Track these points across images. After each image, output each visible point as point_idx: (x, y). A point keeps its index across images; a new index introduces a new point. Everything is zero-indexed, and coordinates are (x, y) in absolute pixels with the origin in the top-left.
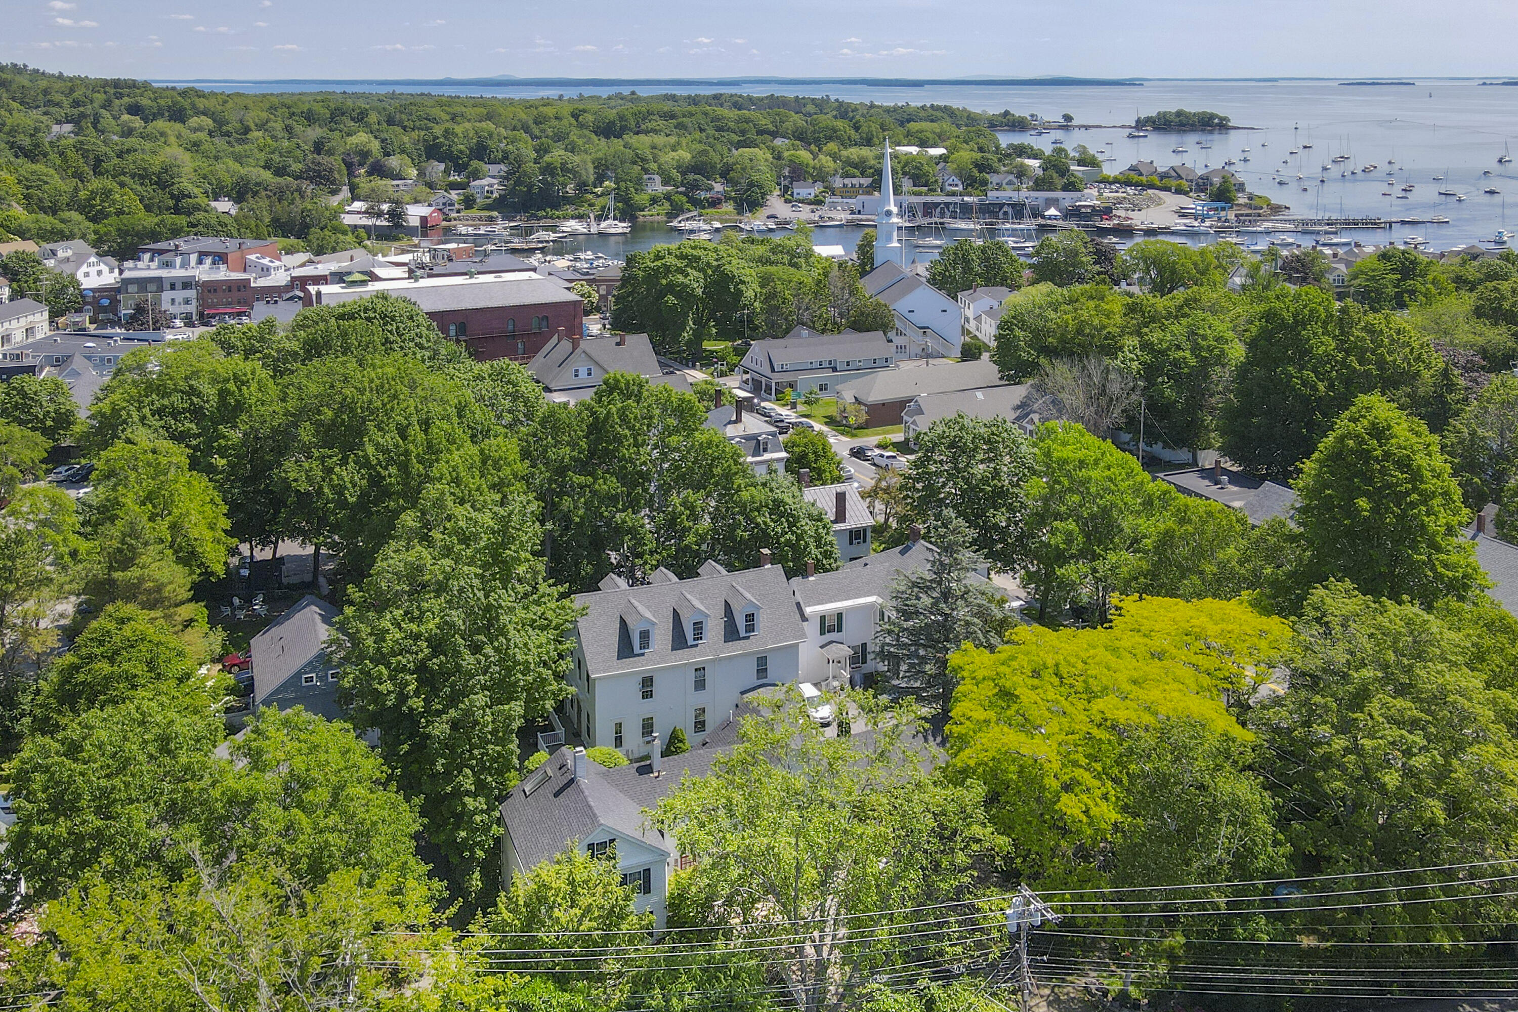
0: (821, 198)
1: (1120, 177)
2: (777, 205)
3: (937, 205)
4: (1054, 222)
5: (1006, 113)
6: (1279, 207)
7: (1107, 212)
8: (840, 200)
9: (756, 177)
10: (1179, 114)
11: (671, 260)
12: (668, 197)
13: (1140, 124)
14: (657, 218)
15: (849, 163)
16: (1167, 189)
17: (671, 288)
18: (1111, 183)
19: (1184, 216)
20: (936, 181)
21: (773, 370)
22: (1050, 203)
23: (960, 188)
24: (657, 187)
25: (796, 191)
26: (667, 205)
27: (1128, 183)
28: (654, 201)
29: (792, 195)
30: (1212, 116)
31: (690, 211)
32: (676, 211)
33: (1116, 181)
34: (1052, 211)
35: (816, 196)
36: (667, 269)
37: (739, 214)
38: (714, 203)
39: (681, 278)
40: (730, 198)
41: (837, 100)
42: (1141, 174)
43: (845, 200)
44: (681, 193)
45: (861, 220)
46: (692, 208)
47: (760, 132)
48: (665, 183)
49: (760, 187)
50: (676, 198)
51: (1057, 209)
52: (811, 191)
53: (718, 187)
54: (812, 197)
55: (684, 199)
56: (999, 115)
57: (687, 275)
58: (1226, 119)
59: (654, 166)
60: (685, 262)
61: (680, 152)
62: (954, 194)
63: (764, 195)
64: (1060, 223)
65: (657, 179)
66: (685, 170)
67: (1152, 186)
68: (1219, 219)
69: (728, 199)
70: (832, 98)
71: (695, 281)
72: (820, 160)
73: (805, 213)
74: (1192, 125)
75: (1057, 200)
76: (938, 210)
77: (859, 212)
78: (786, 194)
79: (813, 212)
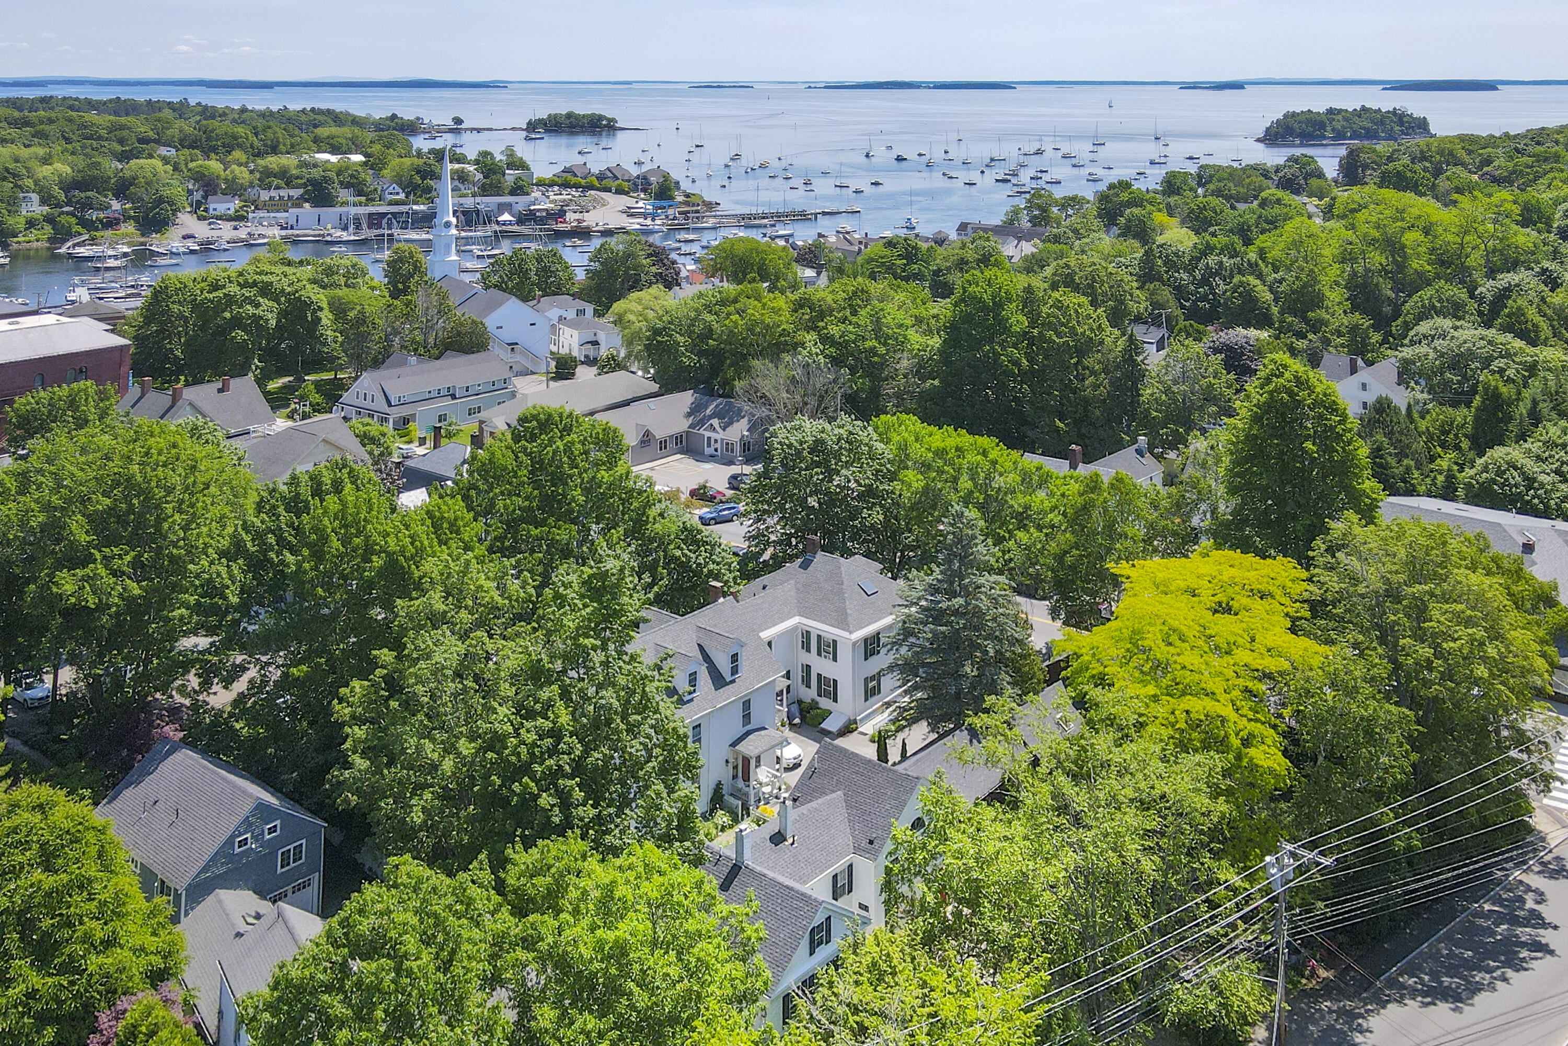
0: (242, 213)
1: (556, 179)
2: (187, 222)
3: (384, 215)
4: (509, 228)
5: (394, 116)
6: (711, 203)
7: (560, 214)
8: (266, 215)
9: (166, 192)
10: (569, 115)
11: (233, 289)
12: (49, 219)
13: (532, 127)
14: (35, 245)
15: (267, 173)
16: (607, 190)
17: (237, 322)
18: (551, 185)
19: (632, 215)
20: (376, 190)
21: (390, 405)
22: (502, 208)
23: (402, 196)
24: (34, 207)
25: (212, 206)
26: (48, 228)
27: (566, 185)
28: (31, 224)
29: (206, 210)
30: (601, 118)
31: (80, 234)
32: (61, 235)
33: (552, 184)
34: (506, 217)
35: (237, 211)
36: (230, 300)
37: (143, 235)
38: (111, 224)
39: (250, 310)
40: (130, 218)
41: (199, 104)
42: (576, 176)
43: (272, 215)
44: (68, 213)
45: (298, 236)
46: (81, 230)
47: (144, 141)
48: (43, 202)
49: (172, 203)
50: (63, 219)
51: (510, 213)
52: (231, 206)
53: (116, 205)
54: (232, 212)
55: (73, 220)
56: (387, 118)
57: (257, 306)
58: (614, 120)
59: (29, 182)
60: (254, 291)
61: (58, 165)
62: (397, 203)
63: (175, 212)
64: (515, 228)
65: (35, 197)
66: (69, 186)
67: (591, 187)
68: (667, 217)
69: (127, 218)
70: (192, 102)
71: (268, 311)
72: (232, 172)
73: (226, 231)
74: (582, 127)
75: (510, 205)
76: (385, 221)
77: (292, 228)
78: (199, 209)
79: (235, 228)
